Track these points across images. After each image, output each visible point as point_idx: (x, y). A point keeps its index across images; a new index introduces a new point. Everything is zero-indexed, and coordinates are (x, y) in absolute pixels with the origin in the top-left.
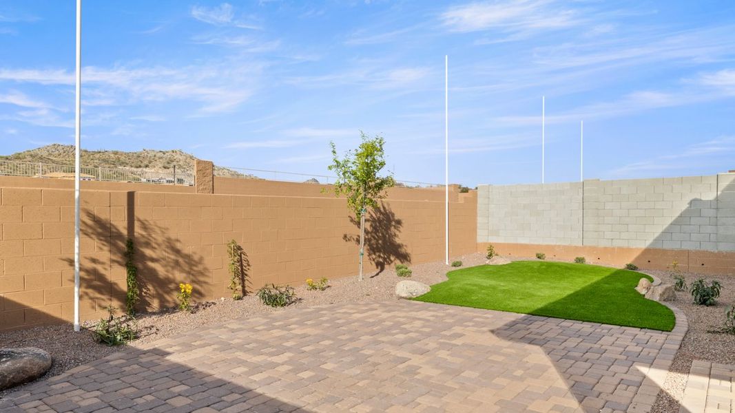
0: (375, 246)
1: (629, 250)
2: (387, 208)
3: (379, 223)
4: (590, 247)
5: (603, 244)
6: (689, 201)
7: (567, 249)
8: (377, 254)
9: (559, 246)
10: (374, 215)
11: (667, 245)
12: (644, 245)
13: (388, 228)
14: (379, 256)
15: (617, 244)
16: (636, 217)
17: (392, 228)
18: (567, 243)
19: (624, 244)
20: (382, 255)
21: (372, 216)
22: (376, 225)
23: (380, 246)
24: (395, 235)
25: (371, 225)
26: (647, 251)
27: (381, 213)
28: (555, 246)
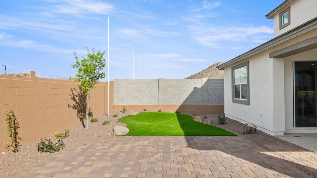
0: (80, 110)
1: (175, 106)
3: (82, 97)
4: (162, 105)
5: (166, 104)
6: (193, 88)
7: (153, 106)
8: (81, 113)
9: (150, 105)
10: (80, 93)
11: (188, 104)
12: (180, 103)
13: (85, 100)
14: (81, 115)
15: (171, 103)
16: (177, 93)
18: (152, 104)
19: (173, 104)
20: (82, 114)
22: (80, 98)
23: (82, 109)
26: (181, 106)
28: (148, 105)
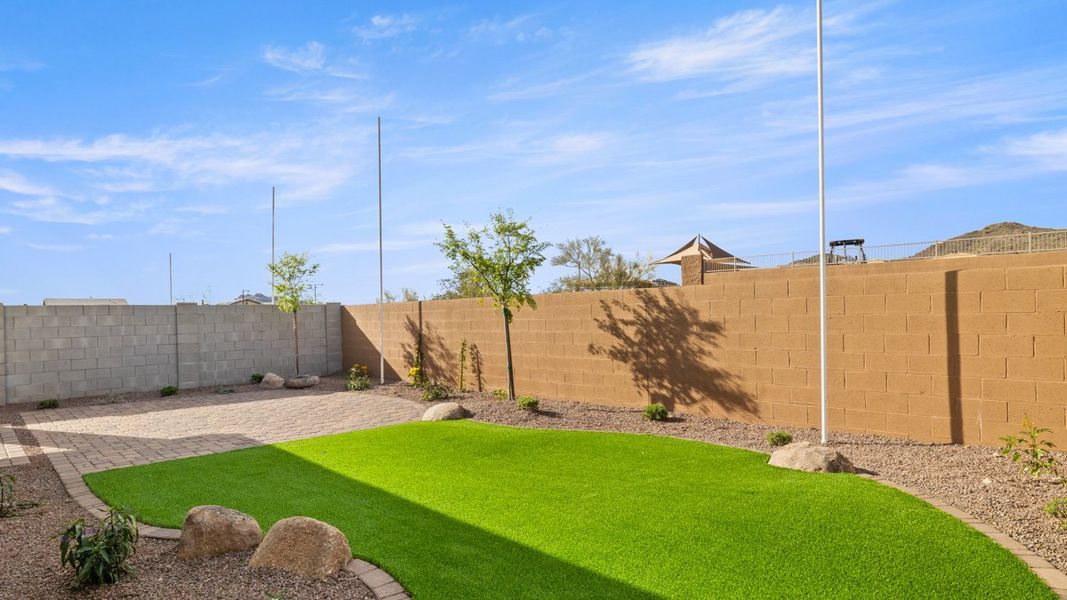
0: (649, 366)
2: (676, 301)
3: (658, 329)
8: (656, 380)
10: (644, 314)
13: (680, 337)
17: (692, 339)
20: (666, 385)
21: (640, 315)
22: (651, 331)
23: (660, 367)
24: (702, 351)
25: (639, 332)
27: (661, 310)
